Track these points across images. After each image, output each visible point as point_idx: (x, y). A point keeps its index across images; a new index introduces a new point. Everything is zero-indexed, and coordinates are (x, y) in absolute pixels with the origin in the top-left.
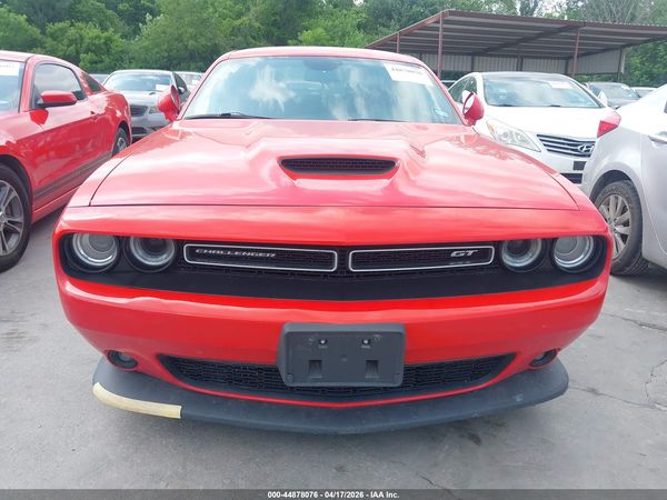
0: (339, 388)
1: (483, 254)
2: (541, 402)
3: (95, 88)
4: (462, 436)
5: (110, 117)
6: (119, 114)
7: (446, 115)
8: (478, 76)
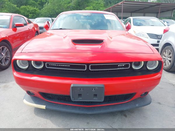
0: (87, 102)
1: (127, 66)
2: (144, 106)
3: (30, 22)
4: (122, 115)
5: (33, 30)
6: (36, 29)
7: (120, 28)
8: (131, 18)
